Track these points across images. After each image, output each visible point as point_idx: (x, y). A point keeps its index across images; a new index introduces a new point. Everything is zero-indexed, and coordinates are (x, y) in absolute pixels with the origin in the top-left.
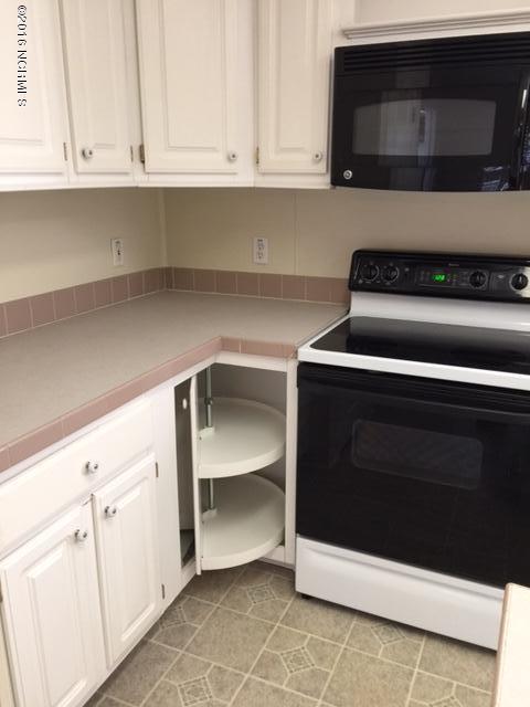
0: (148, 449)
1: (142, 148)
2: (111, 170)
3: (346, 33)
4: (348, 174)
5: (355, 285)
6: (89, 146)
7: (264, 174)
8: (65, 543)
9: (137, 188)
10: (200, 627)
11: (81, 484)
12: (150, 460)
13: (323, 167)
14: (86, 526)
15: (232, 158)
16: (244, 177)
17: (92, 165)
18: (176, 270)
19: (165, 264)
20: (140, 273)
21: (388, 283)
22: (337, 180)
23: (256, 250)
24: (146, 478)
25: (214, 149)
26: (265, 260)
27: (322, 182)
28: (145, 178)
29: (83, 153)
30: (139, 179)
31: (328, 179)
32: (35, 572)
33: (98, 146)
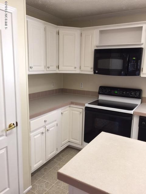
0: (56, 121)
1: (58, 66)
2: (53, 70)
3: (97, 46)
4: (97, 72)
5: (99, 93)
6: (49, 66)
7: (82, 71)
8: (40, 134)
9: (57, 73)
10: (64, 159)
11: (44, 124)
12: (56, 123)
13: (92, 70)
14: (44, 131)
15: (75, 68)
16: (77, 71)
17: (50, 69)
18: (64, 89)
19: (62, 88)
20: (57, 89)
21: (106, 93)
22: (95, 73)
23: (81, 85)
24: (55, 126)
25: (72, 66)
26: (82, 87)
27: (92, 73)
28: (59, 71)
29: (48, 67)
30: (58, 72)
31: (93, 72)
32: (35, 137)
33: (51, 66)
